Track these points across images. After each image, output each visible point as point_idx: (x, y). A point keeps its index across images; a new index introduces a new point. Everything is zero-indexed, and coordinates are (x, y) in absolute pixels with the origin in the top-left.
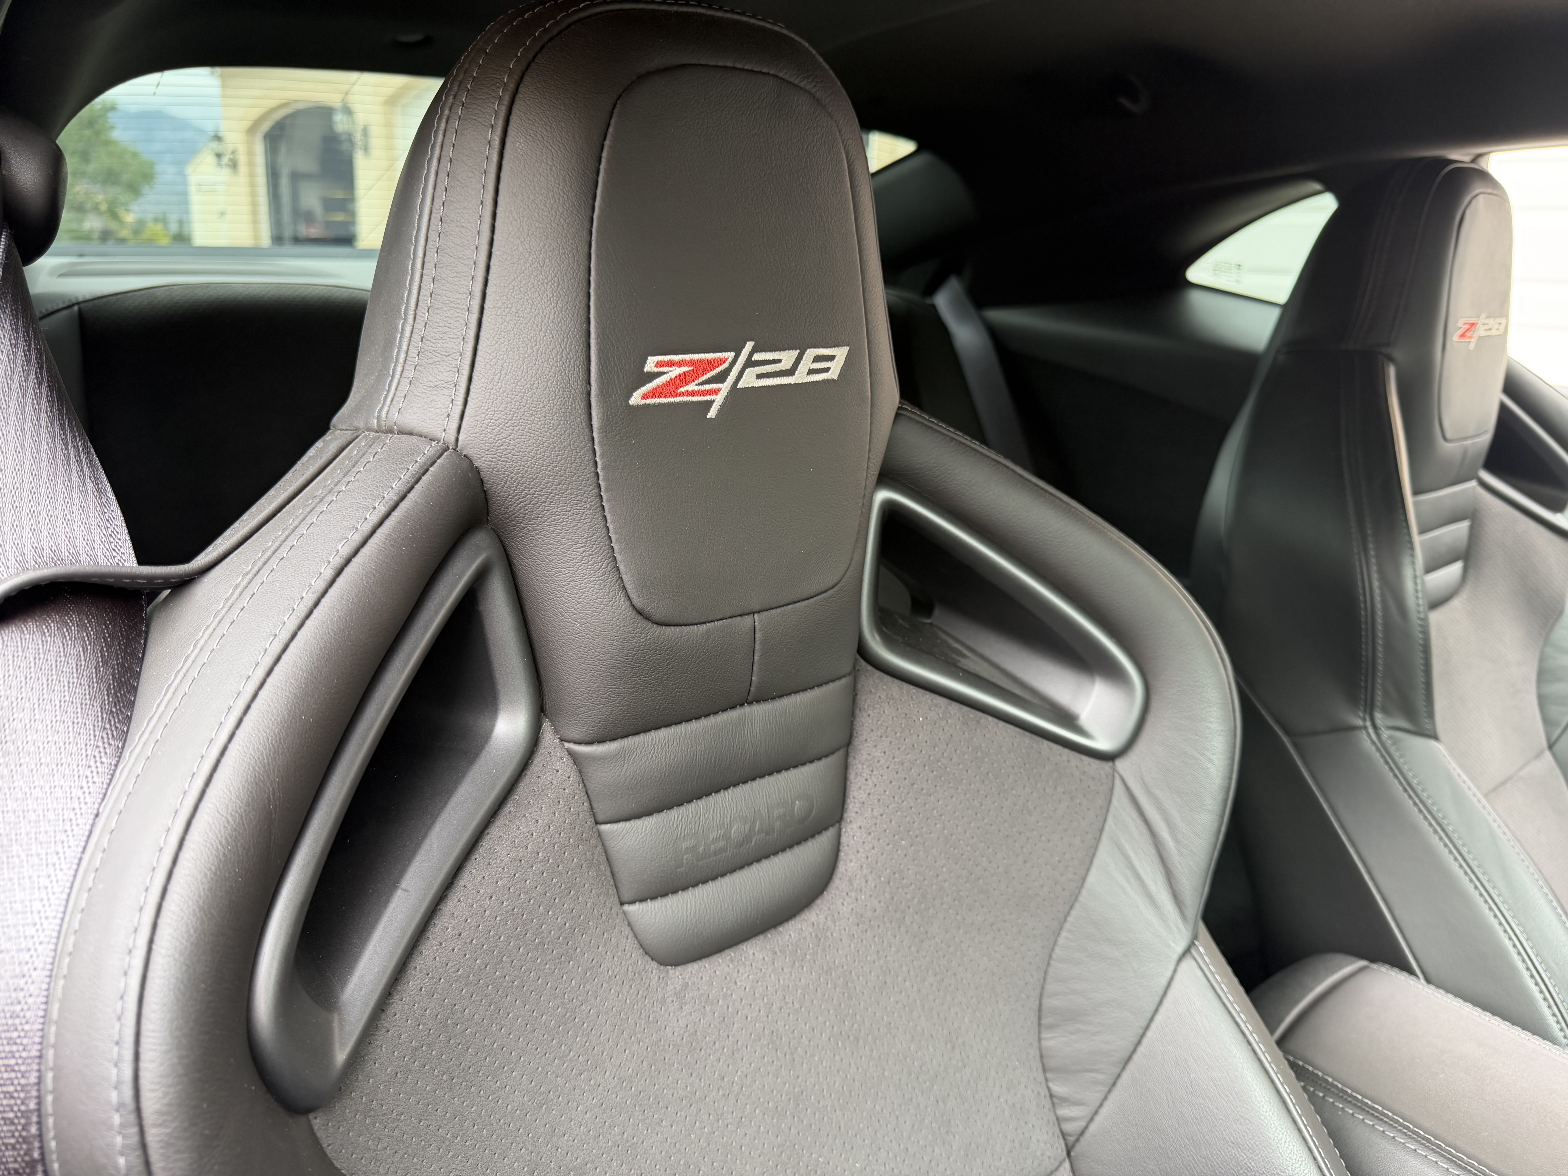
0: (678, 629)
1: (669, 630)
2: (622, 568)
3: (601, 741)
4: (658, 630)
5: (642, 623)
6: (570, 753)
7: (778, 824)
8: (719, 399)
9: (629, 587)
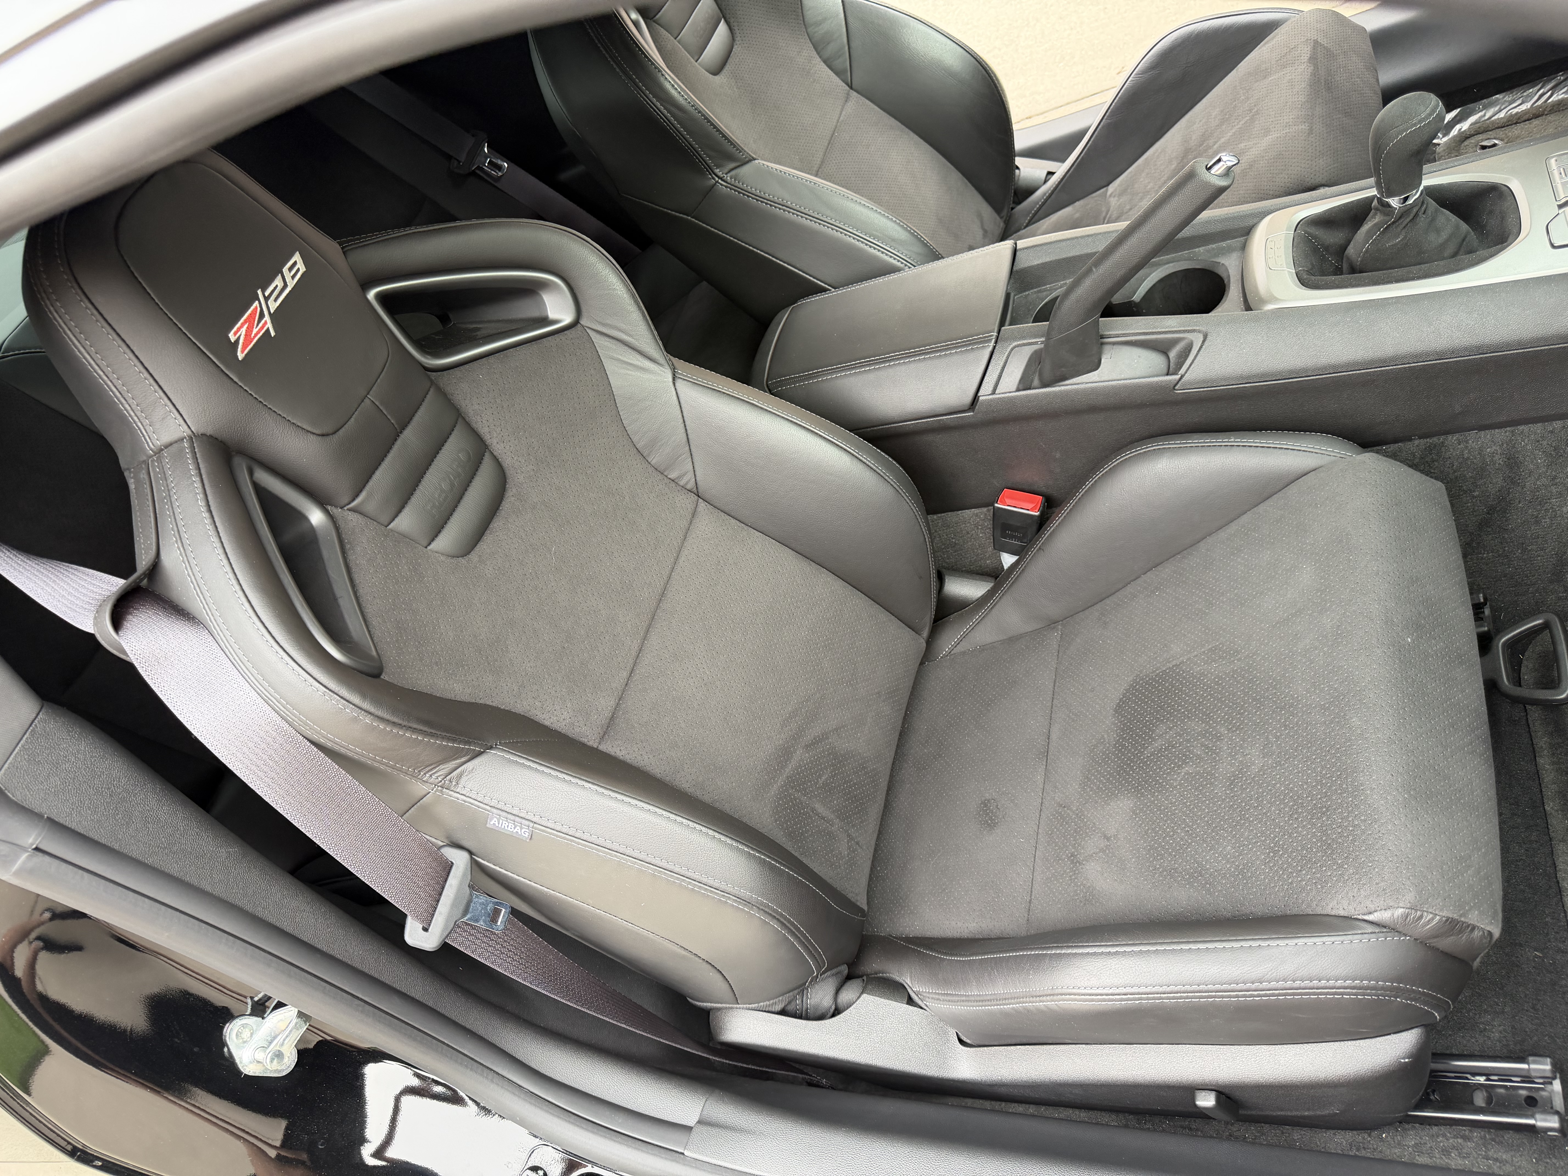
0: (343, 429)
1: (341, 432)
2: (299, 424)
3: (357, 496)
4: (336, 436)
5: (328, 439)
6: (349, 510)
7: (460, 470)
8: (269, 325)
9: (309, 429)
